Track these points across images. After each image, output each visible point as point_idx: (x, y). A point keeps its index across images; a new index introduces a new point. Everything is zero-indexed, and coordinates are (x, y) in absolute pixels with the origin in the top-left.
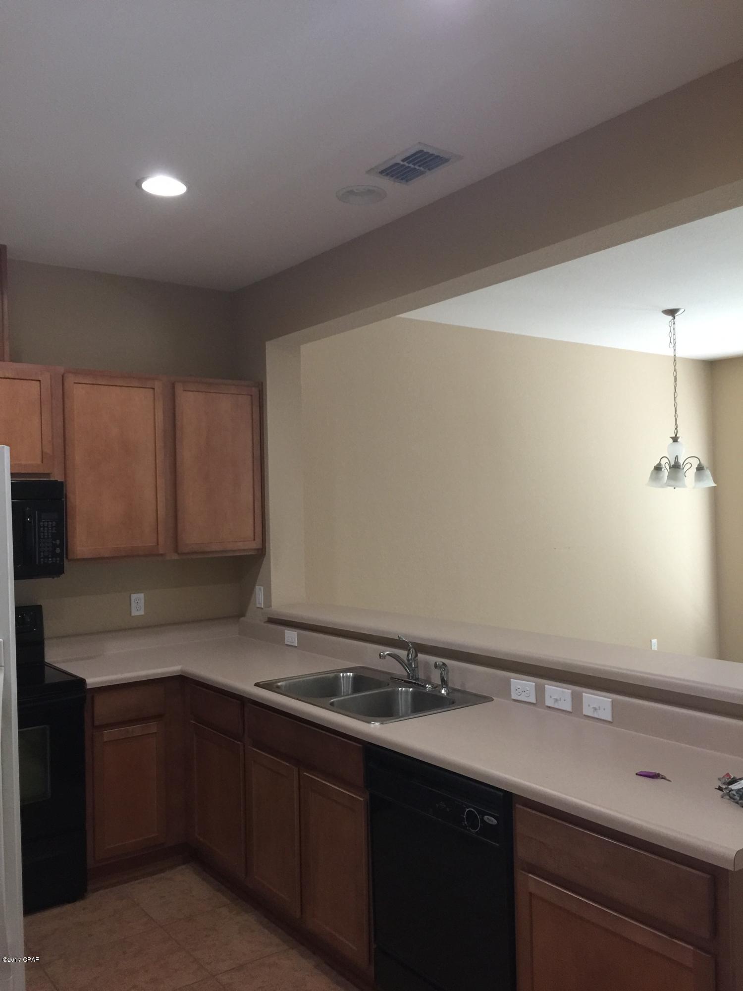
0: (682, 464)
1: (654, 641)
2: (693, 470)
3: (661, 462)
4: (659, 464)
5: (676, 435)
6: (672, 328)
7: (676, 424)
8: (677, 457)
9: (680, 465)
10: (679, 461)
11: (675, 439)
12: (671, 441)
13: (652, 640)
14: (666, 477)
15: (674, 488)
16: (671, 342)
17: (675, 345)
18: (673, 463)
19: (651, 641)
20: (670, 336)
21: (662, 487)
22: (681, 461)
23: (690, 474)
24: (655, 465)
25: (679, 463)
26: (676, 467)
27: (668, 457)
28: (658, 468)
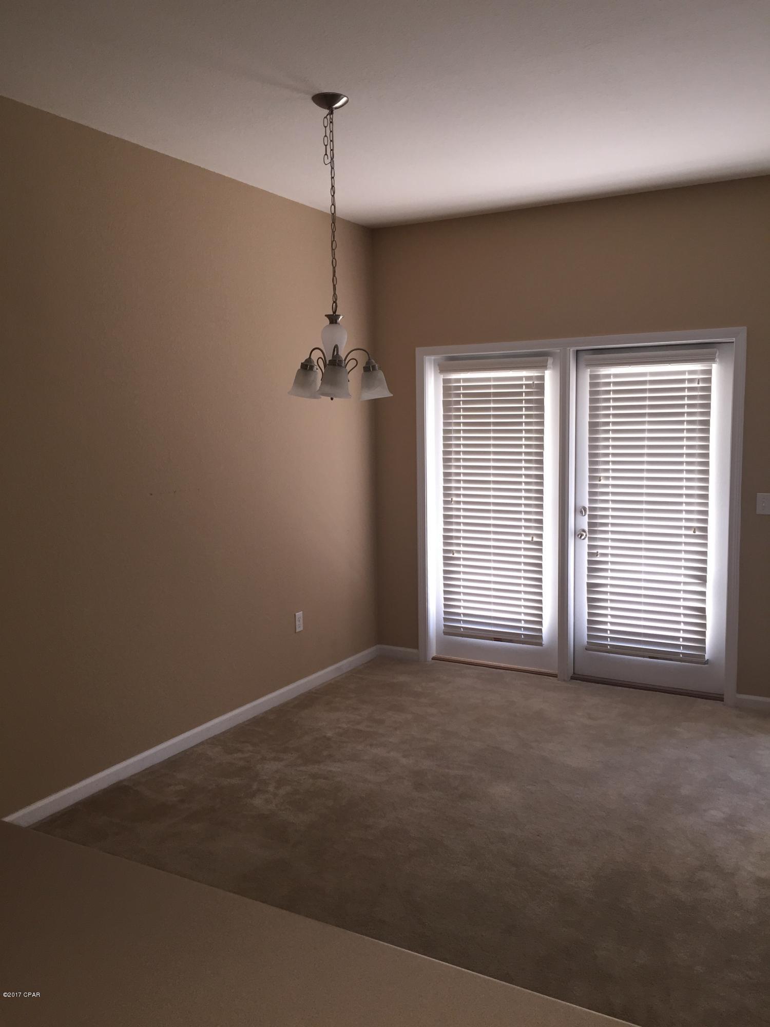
0: (343, 359)
1: (299, 615)
2: (359, 370)
3: (312, 357)
4: (309, 360)
5: (334, 312)
6: (328, 128)
7: (335, 293)
8: (336, 347)
9: (341, 361)
10: (339, 353)
11: (333, 319)
12: (327, 321)
13: (297, 614)
14: (319, 382)
15: (332, 399)
16: (326, 154)
17: (332, 159)
18: (329, 358)
19: (295, 615)
20: (326, 144)
21: (314, 397)
22: (342, 354)
23: (353, 376)
24: (303, 361)
25: (340, 357)
26: (335, 363)
27: (322, 348)
28: (307, 366)
